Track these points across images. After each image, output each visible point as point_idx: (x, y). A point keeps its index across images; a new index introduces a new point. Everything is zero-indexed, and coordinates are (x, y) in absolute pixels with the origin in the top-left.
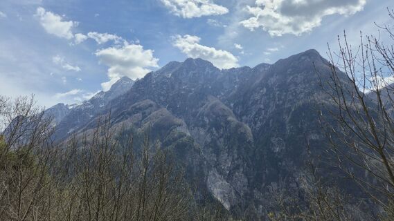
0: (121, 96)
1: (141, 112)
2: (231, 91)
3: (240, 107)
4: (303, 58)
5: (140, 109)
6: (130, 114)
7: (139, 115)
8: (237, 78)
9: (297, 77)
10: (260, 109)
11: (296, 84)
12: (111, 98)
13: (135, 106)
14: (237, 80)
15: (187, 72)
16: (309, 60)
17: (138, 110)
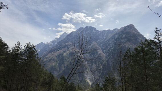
0: (62, 40)
1: (67, 47)
2: (102, 39)
3: (104, 46)
4: (126, 28)
5: (67, 46)
6: (63, 48)
7: (66, 48)
8: (105, 34)
9: (123, 35)
10: (111, 47)
11: (122, 38)
12: (59, 41)
13: (65, 45)
14: (106, 35)
15: (86, 32)
16: (128, 29)
17: (66, 46)
